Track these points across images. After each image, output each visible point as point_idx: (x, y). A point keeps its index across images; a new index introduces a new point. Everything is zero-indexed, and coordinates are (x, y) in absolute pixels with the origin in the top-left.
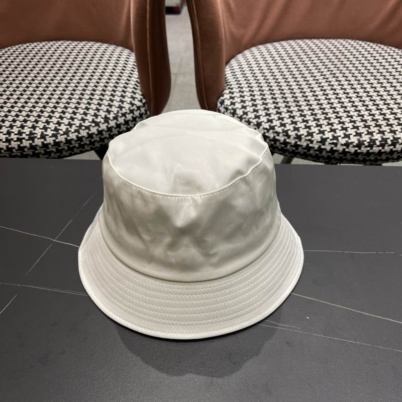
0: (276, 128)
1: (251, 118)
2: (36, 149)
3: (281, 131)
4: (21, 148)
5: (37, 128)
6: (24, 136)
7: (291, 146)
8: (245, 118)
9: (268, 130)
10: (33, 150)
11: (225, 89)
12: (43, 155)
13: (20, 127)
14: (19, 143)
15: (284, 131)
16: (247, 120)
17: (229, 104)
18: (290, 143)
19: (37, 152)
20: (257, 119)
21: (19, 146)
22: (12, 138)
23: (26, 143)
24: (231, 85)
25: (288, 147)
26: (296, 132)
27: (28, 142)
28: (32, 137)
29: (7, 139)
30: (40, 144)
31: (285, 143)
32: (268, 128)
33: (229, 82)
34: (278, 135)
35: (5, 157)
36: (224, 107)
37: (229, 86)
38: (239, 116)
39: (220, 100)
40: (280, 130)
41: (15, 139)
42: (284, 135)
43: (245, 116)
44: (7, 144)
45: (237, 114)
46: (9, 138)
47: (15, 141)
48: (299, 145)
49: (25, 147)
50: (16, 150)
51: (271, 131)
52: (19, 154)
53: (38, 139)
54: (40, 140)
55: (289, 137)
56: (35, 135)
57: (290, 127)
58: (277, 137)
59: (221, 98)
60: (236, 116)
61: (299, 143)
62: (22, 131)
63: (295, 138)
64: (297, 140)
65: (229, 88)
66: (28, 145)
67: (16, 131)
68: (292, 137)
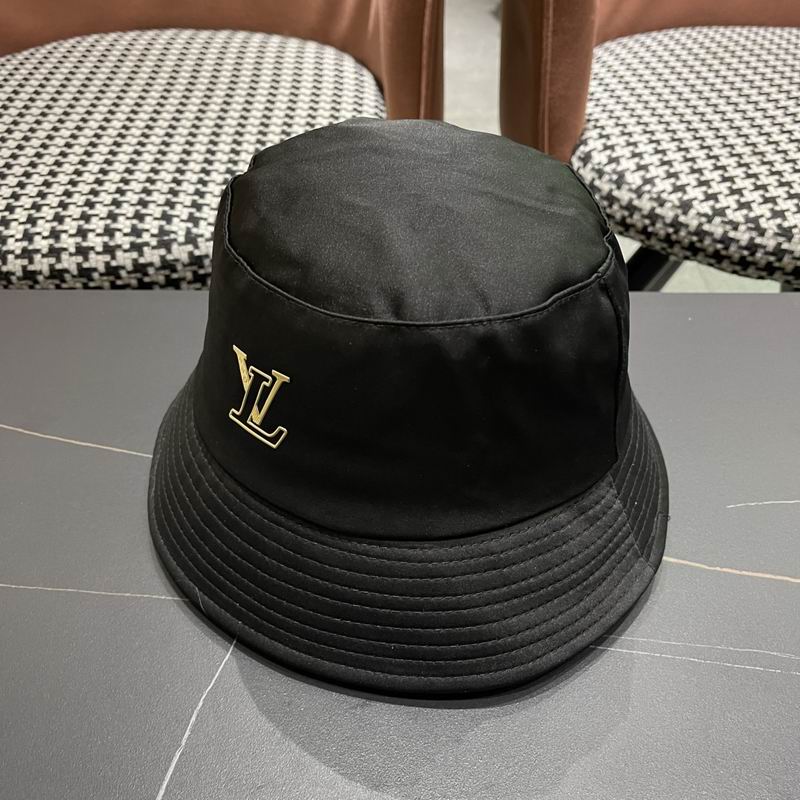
0: (728, 212)
1: (663, 191)
2: (174, 270)
3: (741, 220)
4: (140, 268)
5: (175, 220)
6: (146, 237)
7: (767, 253)
8: (649, 192)
9: (710, 220)
10: (167, 272)
11: (586, 129)
12: (189, 283)
13: (135, 217)
14: (135, 255)
15: (748, 220)
16: (655, 196)
17: (605, 160)
18: (764, 247)
19: (175, 276)
20: (680, 194)
21: (135, 261)
22: (119, 242)
23: (152, 256)
24: (597, 120)
25: (759, 255)
26: (779, 221)
27: (156, 251)
28: (164, 241)
29: (105, 245)
30: (185, 258)
31: (752, 247)
32: (710, 213)
33: (590, 114)
34: (735, 228)
35: (99, 288)
36: (593, 169)
37: (593, 123)
38: (634, 187)
39: (578, 153)
40: (738, 216)
41: (127, 246)
42: (750, 229)
43: (647, 187)
44: (107, 258)
45: (629, 184)
46: (112, 244)
47: (125, 251)
48: (785, 251)
49: (151, 264)
50: (129, 272)
51: (718, 220)
52: (134, 282)
53: (180, 244)
54: (184, 247)
55: (762, 232)
56: (172, 236)
57: (761, 210)
58: (732, 234)
59: (582, 148)
60: (625, 187)
61: (785, 246)
62: (141, 226)
63: (777, 234)
64: (781, 239)
65: (595, 127)
66: (157, 260)
67: (126, 227)
68: (770, 233)
